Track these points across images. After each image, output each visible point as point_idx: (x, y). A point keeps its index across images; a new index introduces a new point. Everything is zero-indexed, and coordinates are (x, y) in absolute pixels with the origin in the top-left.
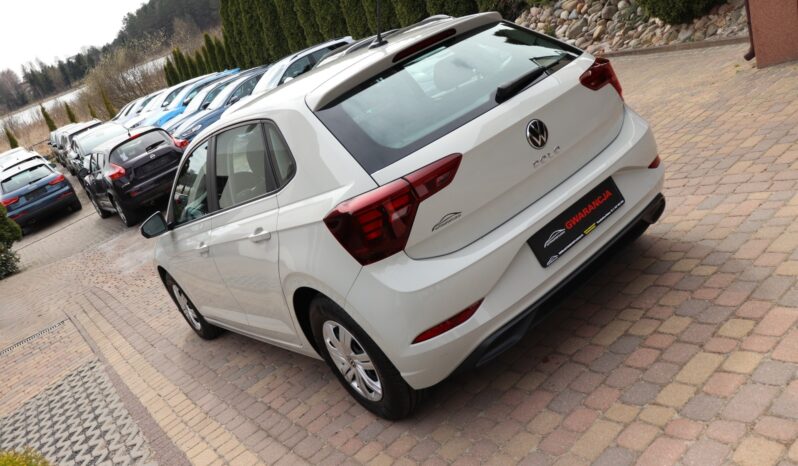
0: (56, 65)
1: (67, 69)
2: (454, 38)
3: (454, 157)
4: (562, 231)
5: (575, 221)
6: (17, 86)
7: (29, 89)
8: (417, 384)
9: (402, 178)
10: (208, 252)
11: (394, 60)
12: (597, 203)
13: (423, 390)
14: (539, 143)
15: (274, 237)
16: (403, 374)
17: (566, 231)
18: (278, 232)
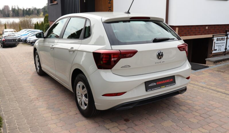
0: (22, 9)
1: (25, 11)
2: (149, 20)
3: (135, 51)
4: (155, 84)
5: (160, 83)
6: (8, 11)
7: (12, 13)
8: (98, 108)
9: (119, 50)
10: (53, 49)
11: (130, 19)
12: (168, 81)
13: (99, 110)
14: (159, 58)
15: (76, 52)
16: (95, 103)
17: (157, 84)
18: (78, 51)
